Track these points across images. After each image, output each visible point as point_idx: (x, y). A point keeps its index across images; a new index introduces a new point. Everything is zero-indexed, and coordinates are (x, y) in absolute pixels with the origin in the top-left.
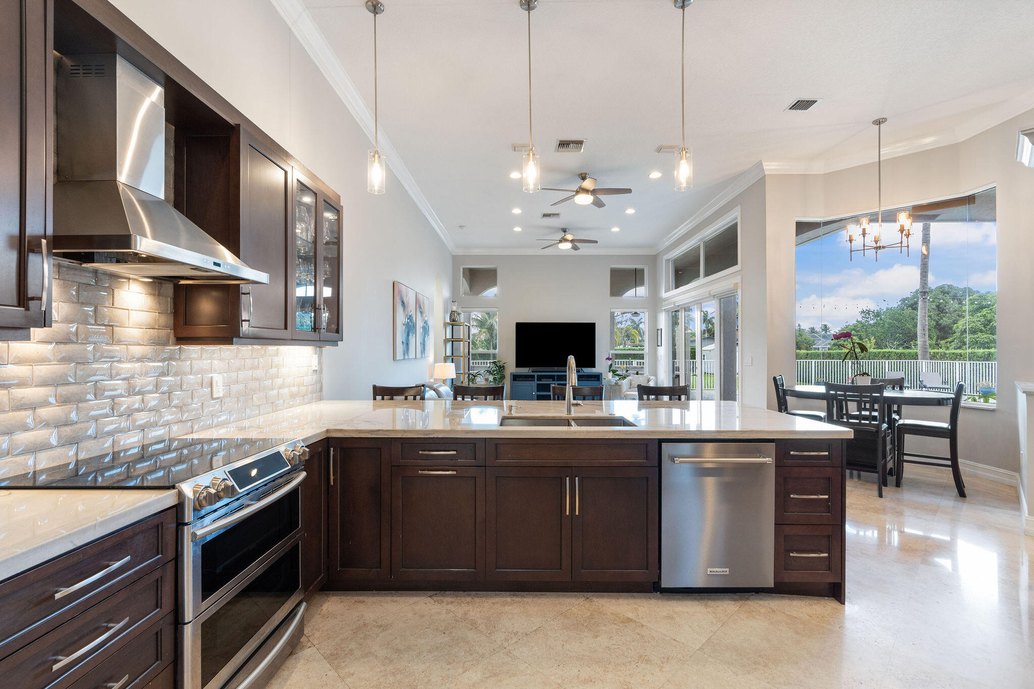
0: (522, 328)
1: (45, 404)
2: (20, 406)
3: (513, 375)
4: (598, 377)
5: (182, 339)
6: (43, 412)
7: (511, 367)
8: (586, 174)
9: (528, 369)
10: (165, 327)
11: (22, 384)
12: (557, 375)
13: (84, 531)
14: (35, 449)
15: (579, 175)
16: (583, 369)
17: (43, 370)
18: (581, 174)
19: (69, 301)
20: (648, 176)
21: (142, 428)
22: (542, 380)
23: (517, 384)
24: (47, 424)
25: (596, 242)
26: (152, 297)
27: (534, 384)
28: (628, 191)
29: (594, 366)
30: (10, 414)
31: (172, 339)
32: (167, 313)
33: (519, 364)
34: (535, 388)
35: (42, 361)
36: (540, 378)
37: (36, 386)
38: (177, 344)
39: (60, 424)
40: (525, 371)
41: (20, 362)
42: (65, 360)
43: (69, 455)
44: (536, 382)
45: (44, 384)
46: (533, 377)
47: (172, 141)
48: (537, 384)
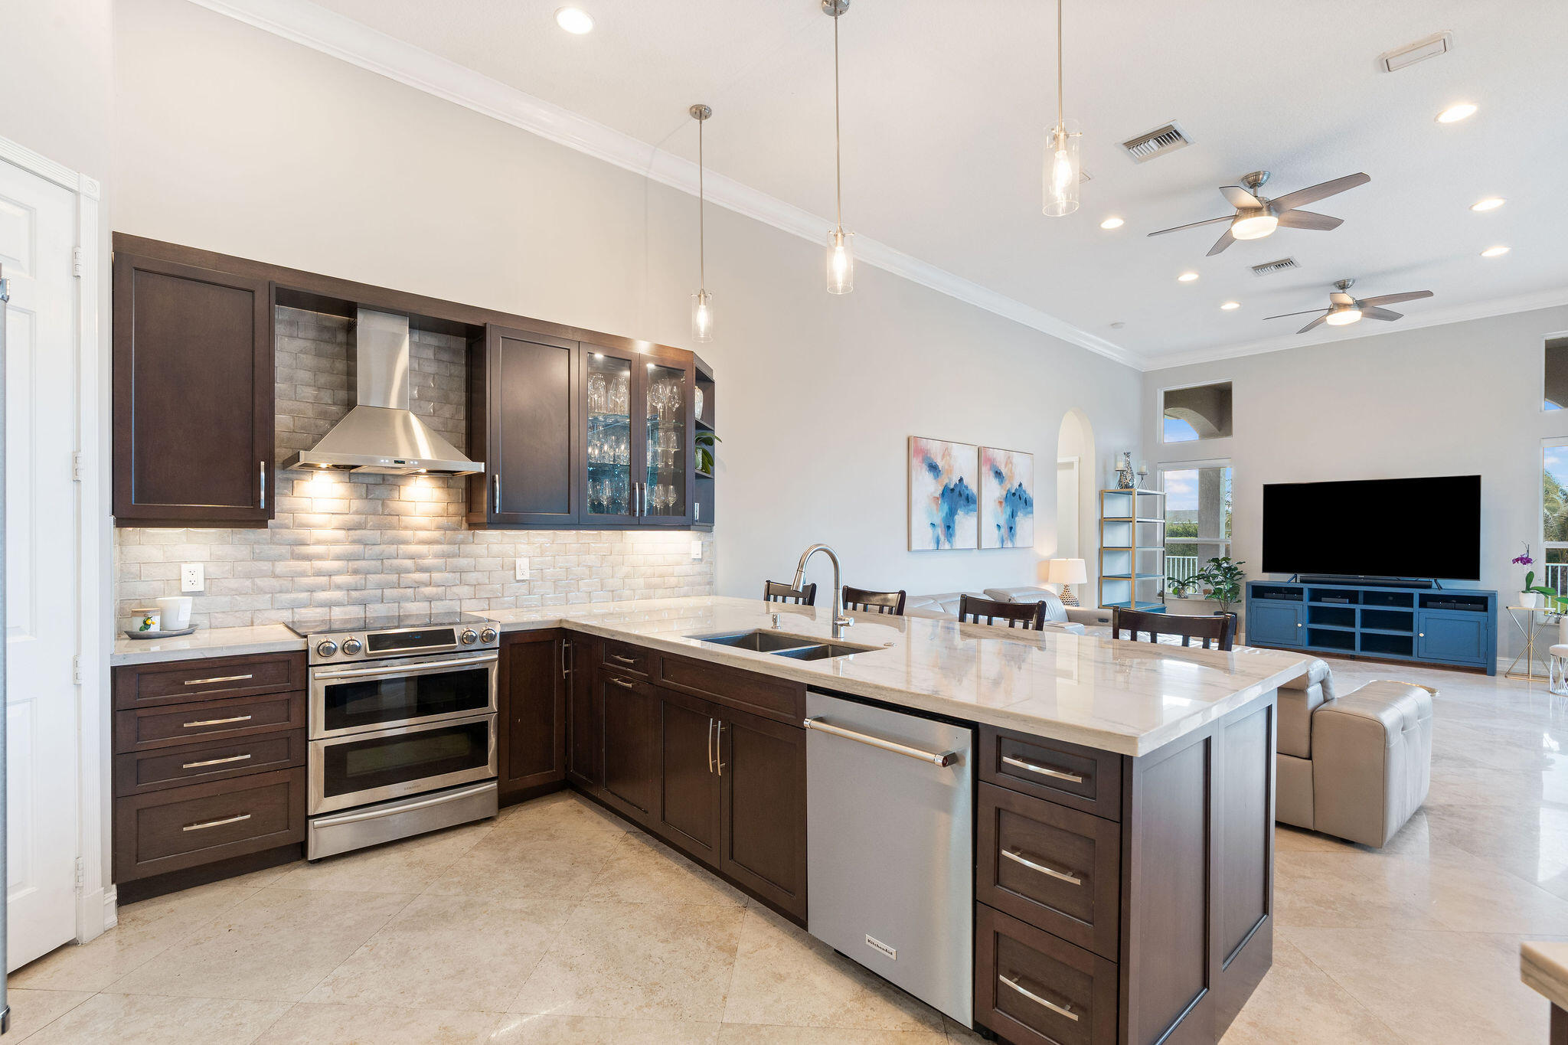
0: (1275, 495)
1: (338, 573)
2: (319, 573)
3: (1253, 587)
4: (1480, 602)
5: (473, 526)
6: (339, 579)
7: (1255, 572)
8: (1257, 174)
9: (1291, 575)
10: (455, 515)
11: (320, 557)
12: (1365, 592)
13: (212, 649)
14: (330, 604)
15: (1243, 180)
16: (1440, 581)
17: (338, 549)
18: (1247, 177)
19: (360, 498)
20: (1436, 119)
21: (430, 600)
22: (1323, 599)
23: (1261, 605)
24: (339, 587)
25: (1429, 294)
26: (441, 490)
27: (1303, 606)
28: (1360, 178)
29: (1474, 574)
30: (312, 578)
31: (465, 525)
32: (458, 502)
33: (1267, 568)
34: (1305, 615)
35: (335, 542)
36: (1316, 595)
37: (331, 560)
38: (469, 529)
39: (349, 589)
40: (1282, 579)
41: (318, 542)
42: (354, 542)
43: (356, 612)
44: (1307, 603)
45: (338, 558)
46: (1300, 591)
47: (463, 351)
48: (1311, 608)
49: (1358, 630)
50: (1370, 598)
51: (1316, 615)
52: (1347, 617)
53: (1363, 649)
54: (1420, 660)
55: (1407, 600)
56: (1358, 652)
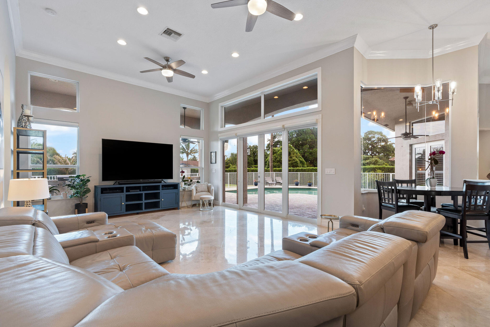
3: (101, 188)
4: (175, 186)
9: (114, 182)
12: (143, 186)
22: (130, 191)
23: (106, 197)
27: (123, 195)
29: (171, 177)
33: (105, 178)
34: (124, 198)
36: (128, 189)
40: (110, 184)
44: (125, 193)
46: (121, 189)
48: (126, 195)
49: (144, 201)
50: (145, 188)
51: (129, 198)
52: (139, 197)
53: (145, 208)
54: (162, 209)
55: (157, 188)
56: (144, 210)
